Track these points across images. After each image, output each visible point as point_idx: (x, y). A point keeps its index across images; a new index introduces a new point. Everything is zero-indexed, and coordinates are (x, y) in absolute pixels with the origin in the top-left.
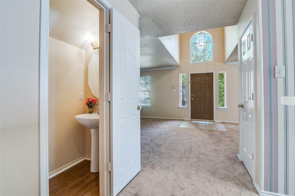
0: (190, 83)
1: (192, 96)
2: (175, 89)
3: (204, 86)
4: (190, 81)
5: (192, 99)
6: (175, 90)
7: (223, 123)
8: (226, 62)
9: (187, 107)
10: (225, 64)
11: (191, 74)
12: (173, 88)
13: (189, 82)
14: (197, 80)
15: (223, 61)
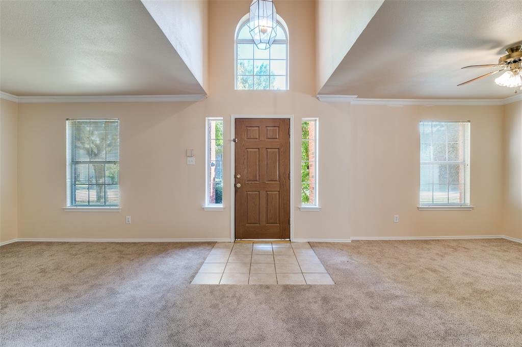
0: (233, 144)
1: (239, 176)
2: (193, 159)
3: (267, 151)
4: (233, 137)
5: (239, 185)
6: (192, 161)
7: (312, 245)
8: (319, 94)
9: (224, 208)
10: (318, 98)
11: (236, 119)
12: (188, 154)
13: (230, 141)
14: (252, 137)
15: (315, 92)
